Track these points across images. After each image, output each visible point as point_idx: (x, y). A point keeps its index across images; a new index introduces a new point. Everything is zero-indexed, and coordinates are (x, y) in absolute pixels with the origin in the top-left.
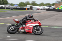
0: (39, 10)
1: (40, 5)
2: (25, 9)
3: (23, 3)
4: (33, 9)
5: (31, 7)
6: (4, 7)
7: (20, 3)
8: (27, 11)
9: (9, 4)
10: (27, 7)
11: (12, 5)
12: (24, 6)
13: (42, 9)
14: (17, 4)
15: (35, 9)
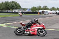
0: (50, 14)
1: (51, 10)
2: (37, 13)
3: (36, 8)
4: (45, 13)
5: (43, 11)
6: (17, 11)
7: (32, 8)
8: (39, 15)
9: (22, 9)
10: (39, 12)
11: (25, 9)
12: (36, 11)
13: (53, 14)
14: (29, 9)
15: (47, 13)
